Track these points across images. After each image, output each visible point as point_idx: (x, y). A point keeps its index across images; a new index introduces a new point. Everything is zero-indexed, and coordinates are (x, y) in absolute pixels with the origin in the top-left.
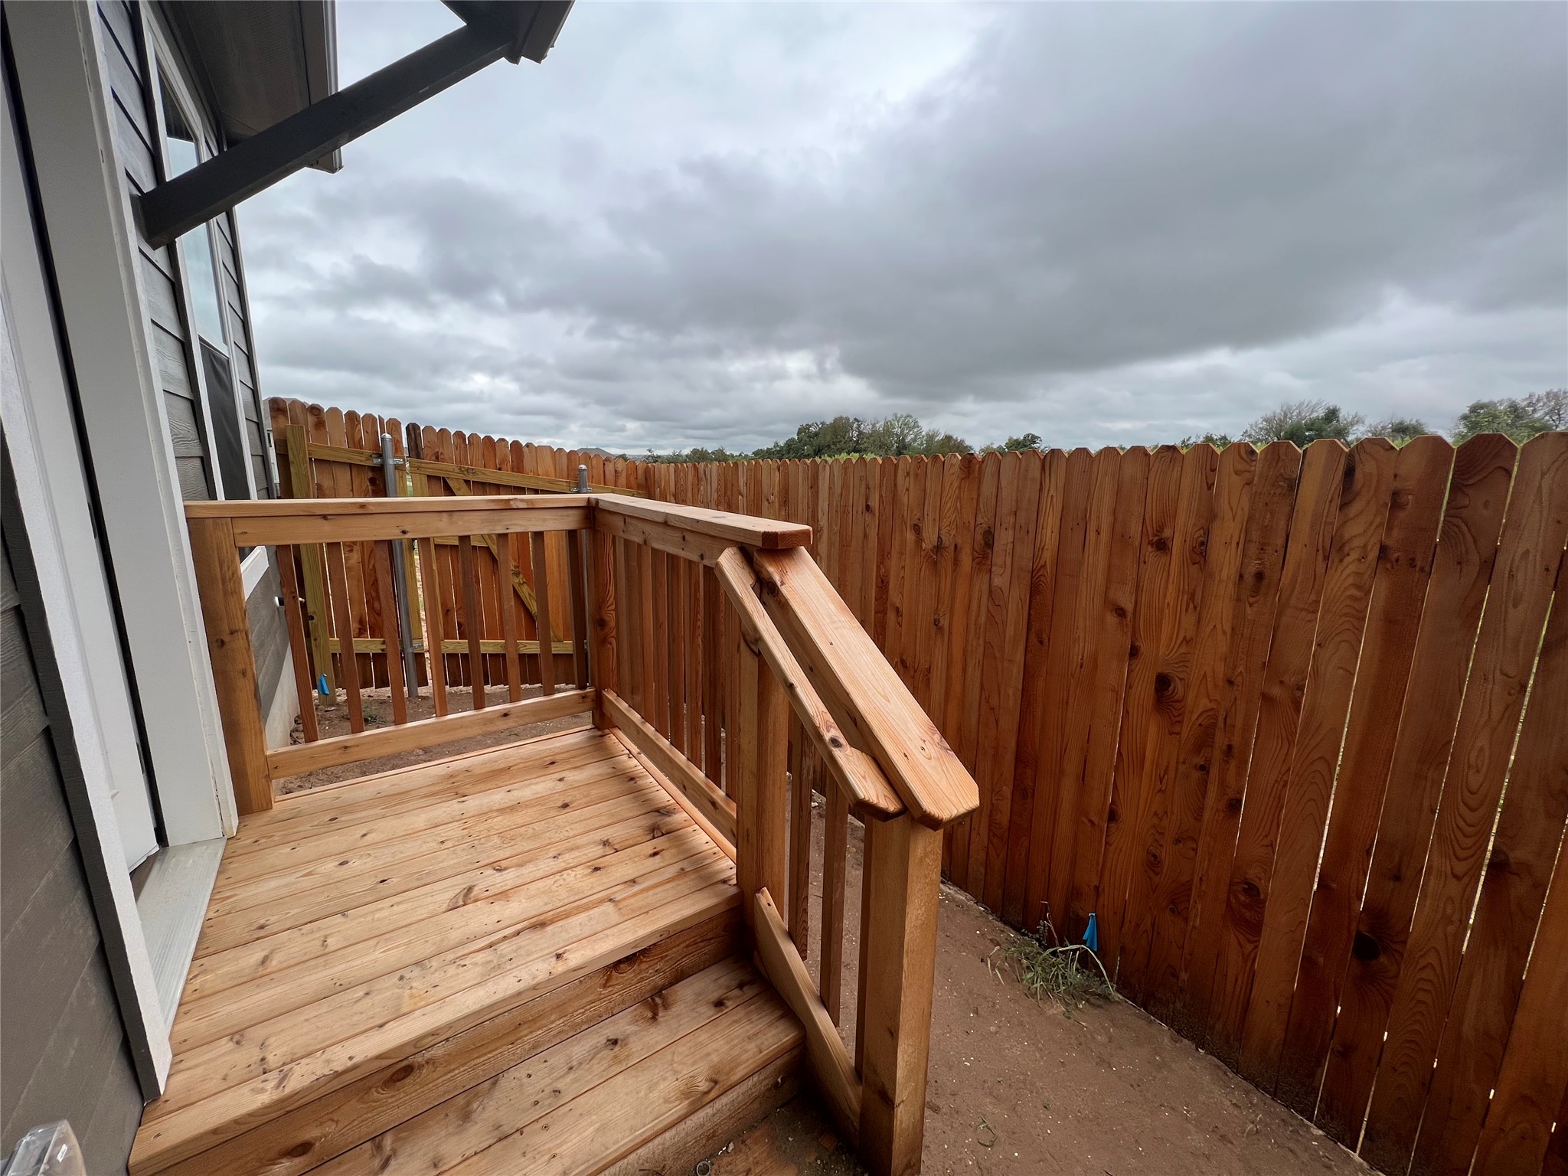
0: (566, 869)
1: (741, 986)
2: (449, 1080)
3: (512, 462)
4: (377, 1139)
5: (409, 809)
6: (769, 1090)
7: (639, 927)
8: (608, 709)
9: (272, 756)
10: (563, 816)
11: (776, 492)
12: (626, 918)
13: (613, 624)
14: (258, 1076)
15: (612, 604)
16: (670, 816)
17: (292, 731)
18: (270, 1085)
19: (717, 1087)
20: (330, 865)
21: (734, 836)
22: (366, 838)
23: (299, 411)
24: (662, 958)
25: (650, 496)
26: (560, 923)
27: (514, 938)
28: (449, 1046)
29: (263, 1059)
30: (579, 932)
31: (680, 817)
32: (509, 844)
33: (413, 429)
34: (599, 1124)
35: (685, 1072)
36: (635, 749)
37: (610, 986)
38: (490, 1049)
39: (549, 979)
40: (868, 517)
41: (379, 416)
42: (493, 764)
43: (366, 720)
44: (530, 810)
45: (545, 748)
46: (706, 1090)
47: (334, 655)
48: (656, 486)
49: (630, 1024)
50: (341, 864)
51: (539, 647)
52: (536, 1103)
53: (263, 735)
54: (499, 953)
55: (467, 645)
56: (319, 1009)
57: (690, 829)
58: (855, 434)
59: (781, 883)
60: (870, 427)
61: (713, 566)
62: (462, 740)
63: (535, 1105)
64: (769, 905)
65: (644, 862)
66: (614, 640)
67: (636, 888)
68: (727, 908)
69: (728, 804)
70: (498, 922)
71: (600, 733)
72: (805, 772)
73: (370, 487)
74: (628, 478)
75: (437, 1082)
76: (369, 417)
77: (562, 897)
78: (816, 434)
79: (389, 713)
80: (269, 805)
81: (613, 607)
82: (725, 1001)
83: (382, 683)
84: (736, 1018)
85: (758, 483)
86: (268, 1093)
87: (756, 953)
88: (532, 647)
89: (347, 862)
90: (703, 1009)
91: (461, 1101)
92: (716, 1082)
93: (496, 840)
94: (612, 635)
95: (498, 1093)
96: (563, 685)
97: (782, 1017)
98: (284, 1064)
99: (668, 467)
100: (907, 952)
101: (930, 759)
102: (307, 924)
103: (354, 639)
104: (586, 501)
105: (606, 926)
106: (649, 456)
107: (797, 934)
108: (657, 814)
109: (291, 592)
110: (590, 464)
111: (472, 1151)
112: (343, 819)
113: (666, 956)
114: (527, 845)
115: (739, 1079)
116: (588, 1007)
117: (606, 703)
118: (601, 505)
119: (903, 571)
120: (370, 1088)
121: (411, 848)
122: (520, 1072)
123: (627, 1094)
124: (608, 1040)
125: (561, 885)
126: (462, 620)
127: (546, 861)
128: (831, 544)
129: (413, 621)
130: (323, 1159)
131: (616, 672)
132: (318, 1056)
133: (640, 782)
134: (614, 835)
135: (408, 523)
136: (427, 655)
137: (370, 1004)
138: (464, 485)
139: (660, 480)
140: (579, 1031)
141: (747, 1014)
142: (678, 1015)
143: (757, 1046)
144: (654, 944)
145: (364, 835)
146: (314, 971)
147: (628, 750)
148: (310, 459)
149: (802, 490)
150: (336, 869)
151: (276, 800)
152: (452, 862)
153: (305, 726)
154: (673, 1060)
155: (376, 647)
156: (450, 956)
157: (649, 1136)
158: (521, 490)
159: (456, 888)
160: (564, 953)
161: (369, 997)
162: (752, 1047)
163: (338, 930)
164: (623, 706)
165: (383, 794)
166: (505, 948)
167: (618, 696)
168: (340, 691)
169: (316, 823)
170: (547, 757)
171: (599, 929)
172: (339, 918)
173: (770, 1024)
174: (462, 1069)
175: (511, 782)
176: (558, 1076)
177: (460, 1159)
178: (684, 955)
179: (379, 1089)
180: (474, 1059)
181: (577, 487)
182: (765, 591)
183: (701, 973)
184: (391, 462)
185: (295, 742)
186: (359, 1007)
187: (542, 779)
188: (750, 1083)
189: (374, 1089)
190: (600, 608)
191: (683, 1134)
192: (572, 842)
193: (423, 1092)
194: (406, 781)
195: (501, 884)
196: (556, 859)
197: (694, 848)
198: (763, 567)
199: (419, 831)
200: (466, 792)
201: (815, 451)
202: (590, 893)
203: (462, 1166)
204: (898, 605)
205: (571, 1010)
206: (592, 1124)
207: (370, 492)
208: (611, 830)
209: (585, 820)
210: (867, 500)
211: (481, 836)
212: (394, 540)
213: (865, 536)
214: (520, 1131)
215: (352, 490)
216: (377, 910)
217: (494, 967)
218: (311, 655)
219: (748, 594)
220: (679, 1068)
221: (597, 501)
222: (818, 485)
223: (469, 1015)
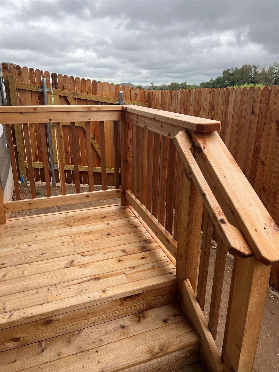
0: (108, 259)
1: (175, 316)
2: (64, 328)
3: (93, 90)
4: (40, 342)
5: (52, 229)
6: (183, 358)
7: (134, 285)
8: (128, 198)
9: (6, 204)
10: (108, 238)
11: (208, 105)
12: (130, 281)
13: (131, 162)
14: (3, 313)
15: (131, 154)
16: (150, 244)
17: (13, 196)
18: (7, 317)
19: (162, 352)
20: (25, 246)
21: (176, 255)
22: (37, 238)
23: (12, 68)
24: (143, 299)
25: (150, 106)
26: (105, 279)
27: (88, 282)
28: (64, 316)
29: (4, 308)
30: (112, 284)
31: (154, 245)
32: (87, 247)
33: (54, 75)
34: (116, 355)
35: (150, 344)
36: (137, 215)
37: (123, 306)
38: (78, 320)
39: (100, 299)
40: (253, 116)
41: (41, 70)
42: (82, 215)
43: (37, 194)
44: (95, 235)
45: (102, 211)
46: (158, 352)
47: (26, 168)
48: (153, 101)
49: (130, 321)
50: (29, 246)
51: (101, 170)
52: (94, 342)
53: (3, 196)
54: (82, 286)
55: (74, 167)
56: (21, 295)
57: (158, 250)
58: (253, 73)
59: (195, 278)
60: (261, 70)
61: (174, 139)
62: (72, 205)
63: (93, 343)
64: (189, 286)
65: (139, 260)
66: (131, 169)
67: (135, 271)
68: (171, 284)
69: (174, 242)
70: (82, 275)
71: (124, 207)
72: (209, 232)
73: (38, 101)
74: (141, 97)
75: (59, 328)
76: (38, 70)
77: (106, 270)
78: (232, 74)
79: (45, 192)
80: (5, 222)
81: (131, 155)
82: (168, 320)
83: (43, 180)
84: (172, 328)
85: (199, 100)
86: (6, 319)
87: (182, 304)
88: (98, 170)
89: (31, 246)
90: (159, 322)
91: (67, 336)
92: (162, 350)
93: (82, 244)
94: (130, 167)
95: (80, 336)
96: (111, 186)
97: (191, 331)
98: (11, 311)
99: (159, 92)
100: (248, 316)
101: (268, 233)
102: (18, 265)
103: (33, 162)
104: (122, 108)
105: (122, 283)
106: (152, 86)
107: (200, 299)
108: (144, 242)
109: (11, 143)
110: (125, 91)
111: (71, 354)
112: (29, 230)
113: (145, 299)
114: (94, 248)
115: (171, 351)
116: (114, 312)
117: (127, 195)
118: (128, 110)
119: (268, 144)
120: (38, 325)
121: (52, 243)
122: (88, 330)
123: (127, 347)
124: (121, 326)
125: (106, 265)
126: (72, 157)
127: (100, 255)
128: (232, 130)
129: (54, 156)
130: (23, 344)
131: (131, 182)
132: (21, 310)
133: (139, 228)
134: (127, 248)
135: (52, 116)
136: (59, 170)
137: (38, 296)
138: (73, 100)
139: (155, 98)
140: (110, 320)
141: (176, 327)
142: (149, 322)
143: (180, 340)
144: (140, 293)
145: (36, 237)
146: (20, 282)
147: (135, 215)
148: (17, 89)
149: (220, 103)
150: (27, 247)
151: (8, 220)
152: (66, 251)
153: (17, 195)
154: (145, 338)
155: (41, 166)
156: (65, 284)
157: (135, 364)
158: (96, 103)
159: (68, 260)
160: (106, 290)
161: (37, 294)
162: (178, 340)
163: (28, 269)
164: (133, 197)
165: (43, 222)
166: (84, 285)
167: (132, 192)
168: (29, 182)
169: (20, 230)
170: (103, 214)
171: (119, 284)
172: (27, 265)
173: (186, 333)
174: (68, 325)
175: (89, 223)
176: (102, 335)
177: (67, 355)
178: (152, 299)
179: (41, 326)
180: (73, 322)
181: (119, 101)
182: (196, 151)
183: (159, 308)
184: (46, 90)
185: (13, 200)
186: (34, 297)
187: (101, 223)
188: (175, 354)
189: (39, 325)
190: (126, 155)
191: (148, 366)
192: (111, 249)
193: (55, 330)
194: (51, 218)
195: (84, 261)
196: (104, 255)
197: (159, 258)
198: (196, 140)
199: (55, 238)
200: (72, 225)
201: (231, 83)
202: (117, 269)
203: (68, 358)
204: (264, 160)
205: (108, 312)
206: (113, 354)
207: (38, 102)
208: (126, 246)
209: (116, 241)
210: (253, 108)
211: (77, 242)
212: (47, 123)
213: (250, 126)
214: (88, 351)
215: (32, 102)
216: (40, 264)
217: (80, 291)
218: (18, 167)
219: (188, 152)
220: (148, 342)
221: (126, 108)
222: (229, 101)
223: (71, 307)
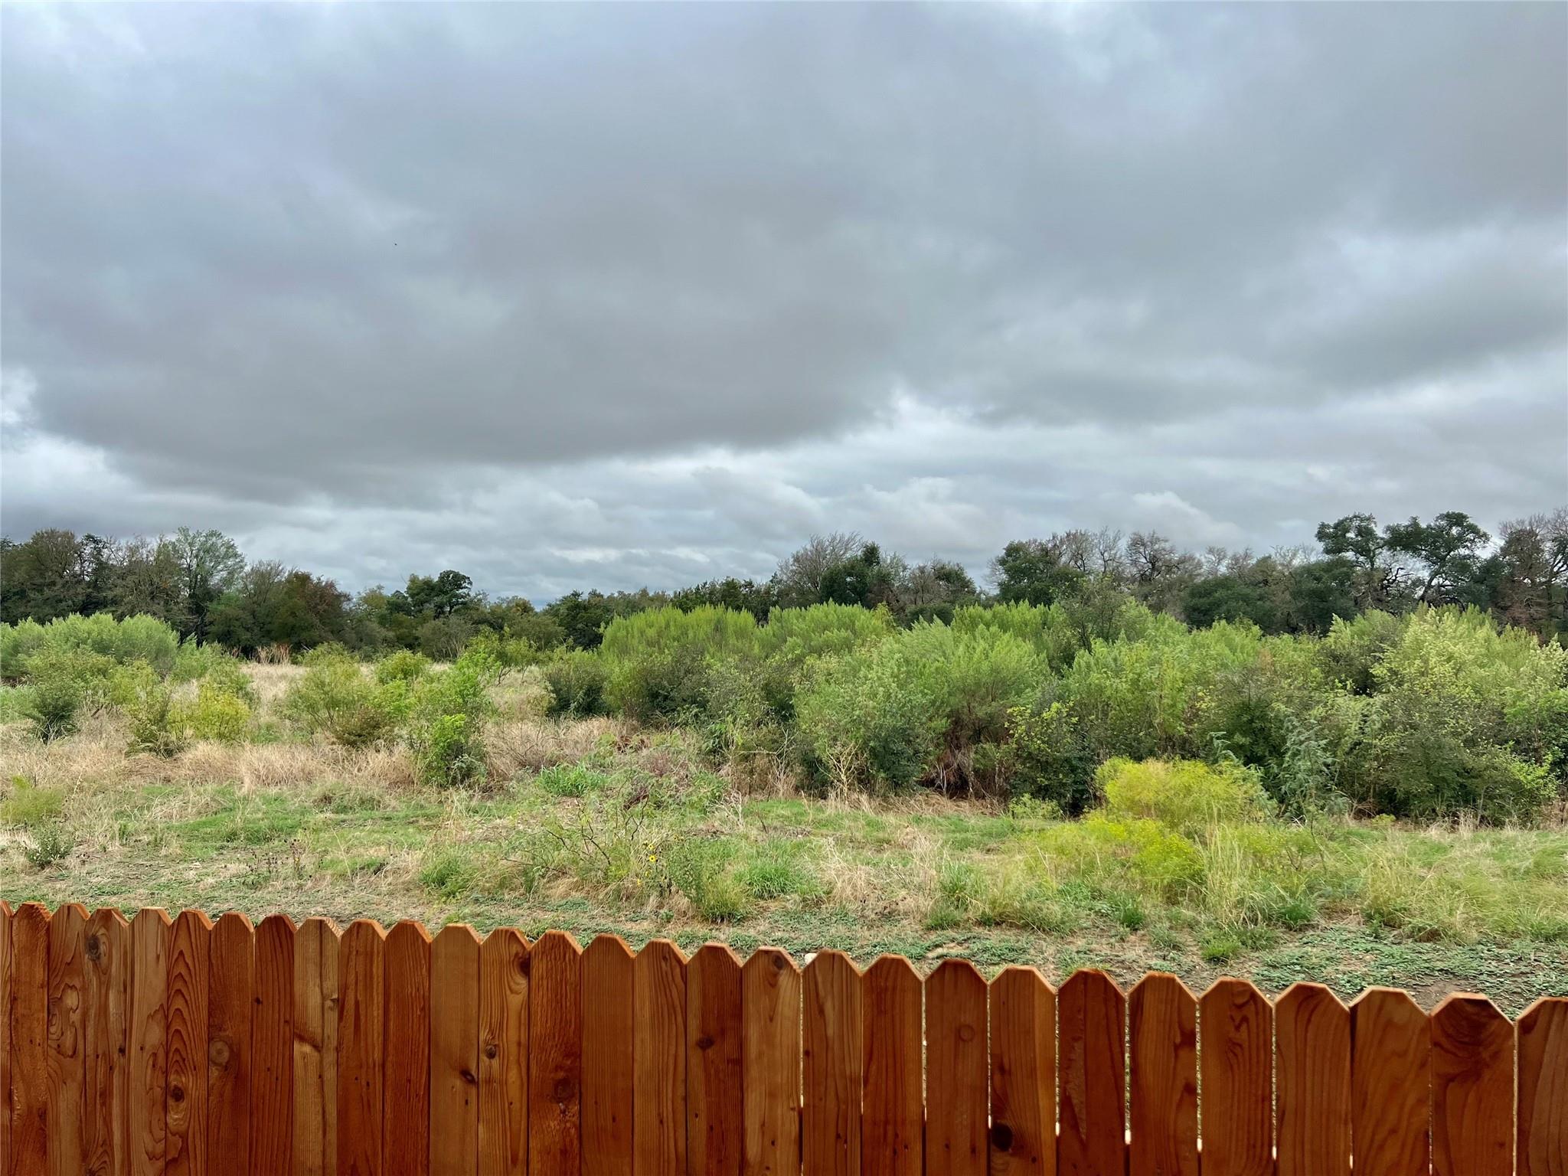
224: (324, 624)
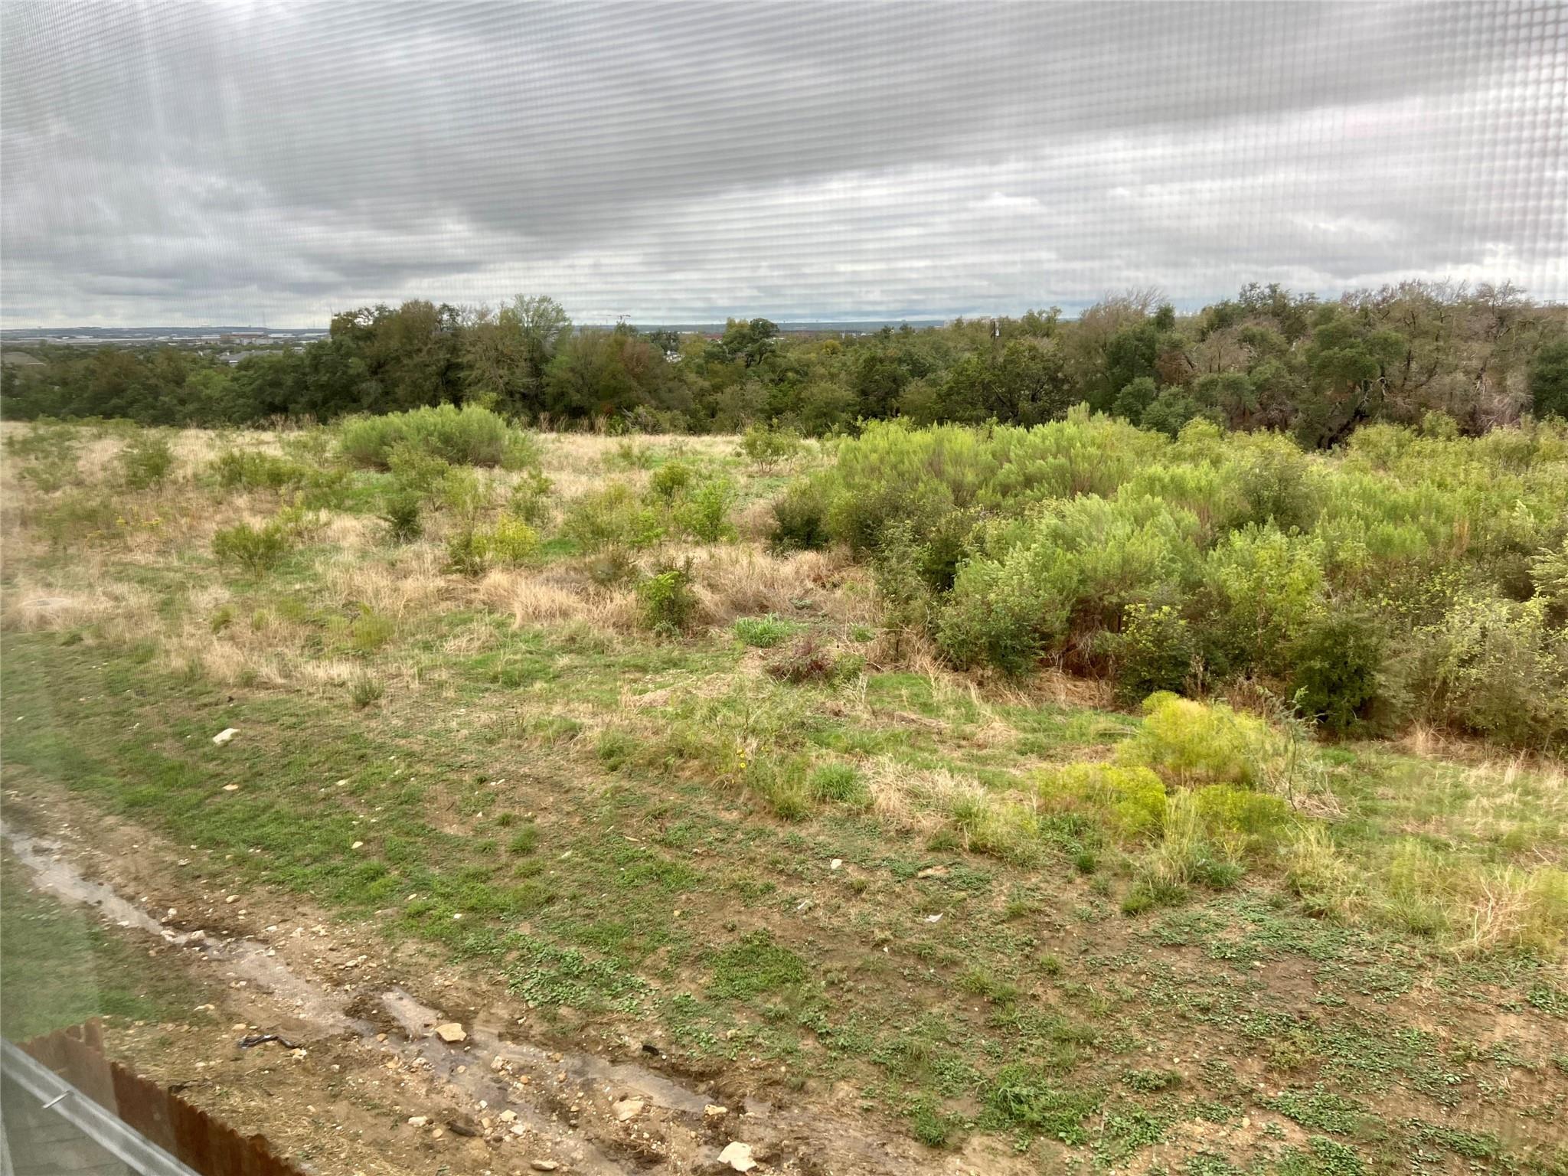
58: (447, 334)
60: (475, 320)
78: (369, 333)
224: (641, 385)
